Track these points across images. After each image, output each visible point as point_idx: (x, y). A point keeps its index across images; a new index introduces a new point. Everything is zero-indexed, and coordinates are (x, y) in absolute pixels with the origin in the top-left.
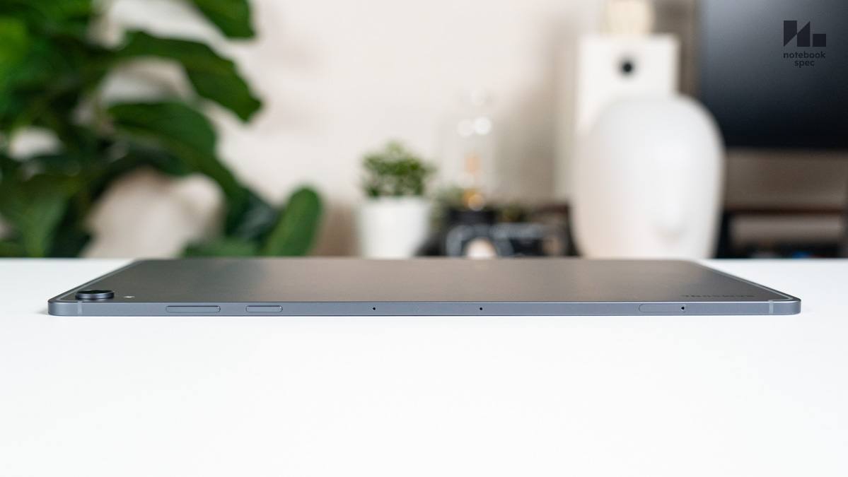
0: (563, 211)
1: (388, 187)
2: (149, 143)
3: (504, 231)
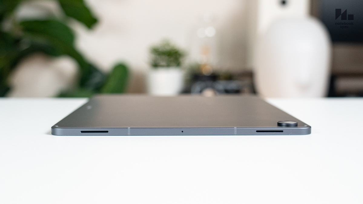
0: (250, 75)
1: (163, 63)
2: (40, 40)
3: (221, 85)
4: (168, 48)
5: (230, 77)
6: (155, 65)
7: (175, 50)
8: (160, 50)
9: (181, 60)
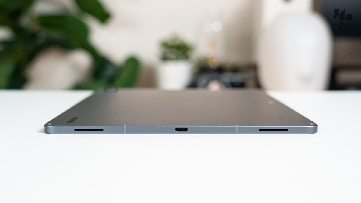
0: (254, 68)
1: (173, 56)
2: (56, 34)
3: (228, 77)
4: (177, 43)
5: (235, 70)
6: (165, 58)
7: (183, 44)
8: (170, 44)
9: (189, 53)
